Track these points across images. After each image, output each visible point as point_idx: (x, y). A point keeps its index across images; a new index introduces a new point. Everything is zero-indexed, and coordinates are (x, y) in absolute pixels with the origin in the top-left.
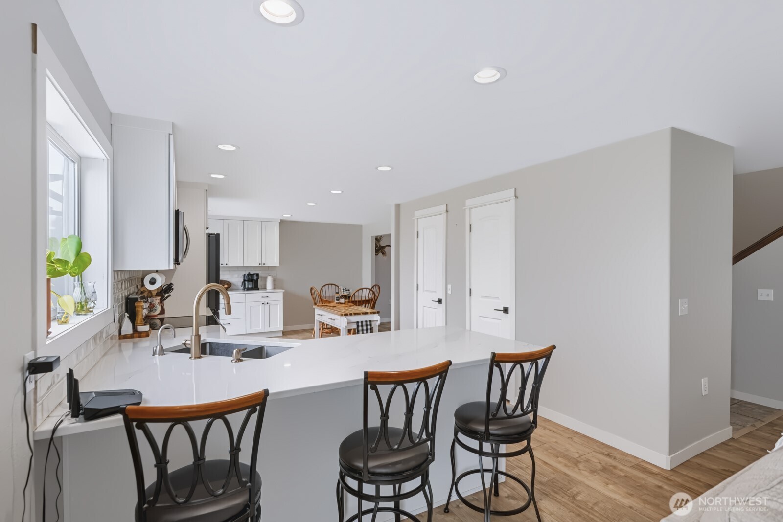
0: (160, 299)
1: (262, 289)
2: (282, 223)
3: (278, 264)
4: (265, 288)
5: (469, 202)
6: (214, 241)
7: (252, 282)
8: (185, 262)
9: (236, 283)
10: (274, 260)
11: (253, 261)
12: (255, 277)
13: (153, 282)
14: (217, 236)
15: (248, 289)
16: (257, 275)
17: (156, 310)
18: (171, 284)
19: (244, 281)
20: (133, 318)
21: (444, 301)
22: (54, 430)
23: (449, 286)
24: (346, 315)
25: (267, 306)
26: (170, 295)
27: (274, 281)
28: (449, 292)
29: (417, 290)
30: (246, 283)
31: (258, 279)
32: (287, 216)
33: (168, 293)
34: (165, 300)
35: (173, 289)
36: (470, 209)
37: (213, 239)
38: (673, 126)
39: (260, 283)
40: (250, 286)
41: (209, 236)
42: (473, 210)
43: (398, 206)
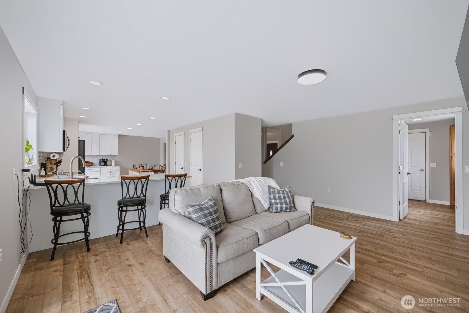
0: (56, 166)
1: (109, 166)
2: (120, 136)
3: (117, 155)
4: (111, 165)
5: (191, 131)
6: (82, 144)
7: (104, 162)
8: (68, 151)
9: (96, 163)
10: (115, 152)
11: (104, 153)
12: (106, 160)
13: (54, 156)
14: (84, 141)
15: (102, 166)
16: (107, 159)
17: (54, 170)
18: (61, 160)
19: (100, 162)
20: (45, 170)
21: (183, 168)
22: (28, 188)
23: (185, 162)
24: (139, 172)
25: (112, 173)
26: (61, 165)
27: (116, 162)
28: (185, 164)
29: (175, 164)
30: (101, 163)
31: (107, 161)
32: (121, 133)
33: (60, 163)
34: (58, 166)
35: (62, 162)
36: (191, 134)
37: (82, 143)
38: (236, 112)
39: (108, 163)
40: (103, 165)
41: (80, 141)
42: (192, 134)
43: (169, 131)
